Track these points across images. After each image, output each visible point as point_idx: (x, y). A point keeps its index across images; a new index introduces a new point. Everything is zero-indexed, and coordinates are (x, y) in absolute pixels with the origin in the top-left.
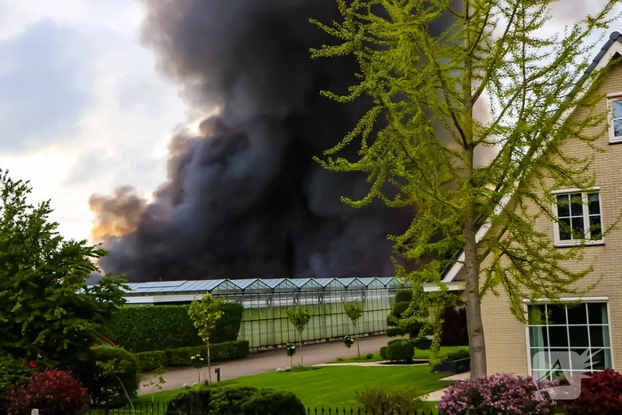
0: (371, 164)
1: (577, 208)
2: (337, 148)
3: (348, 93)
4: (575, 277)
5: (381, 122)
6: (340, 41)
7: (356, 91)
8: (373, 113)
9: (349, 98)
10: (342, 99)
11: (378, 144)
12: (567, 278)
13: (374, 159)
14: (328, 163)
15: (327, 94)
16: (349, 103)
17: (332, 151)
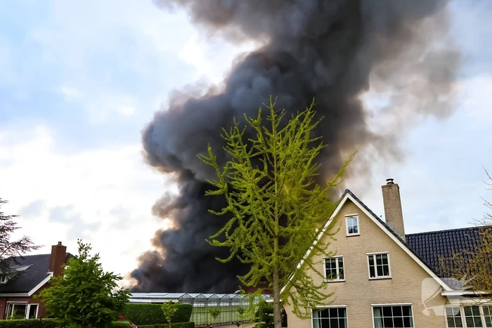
0: (232, 243)
1: (334, 265)
2: (215, 236)
3: (221, 211)
4: (326, 297)
5: (236, 225)
6: (217, 189)
7: (225, 210)
8: (232, 220)
9: (221, 213)
10: (218, 214)
11: (234, 235)
12: (322, 297)
13: (233, 241)
14: (212, 242)
15: (211, 211)
16: (221, 216)
17: (212, 237)
